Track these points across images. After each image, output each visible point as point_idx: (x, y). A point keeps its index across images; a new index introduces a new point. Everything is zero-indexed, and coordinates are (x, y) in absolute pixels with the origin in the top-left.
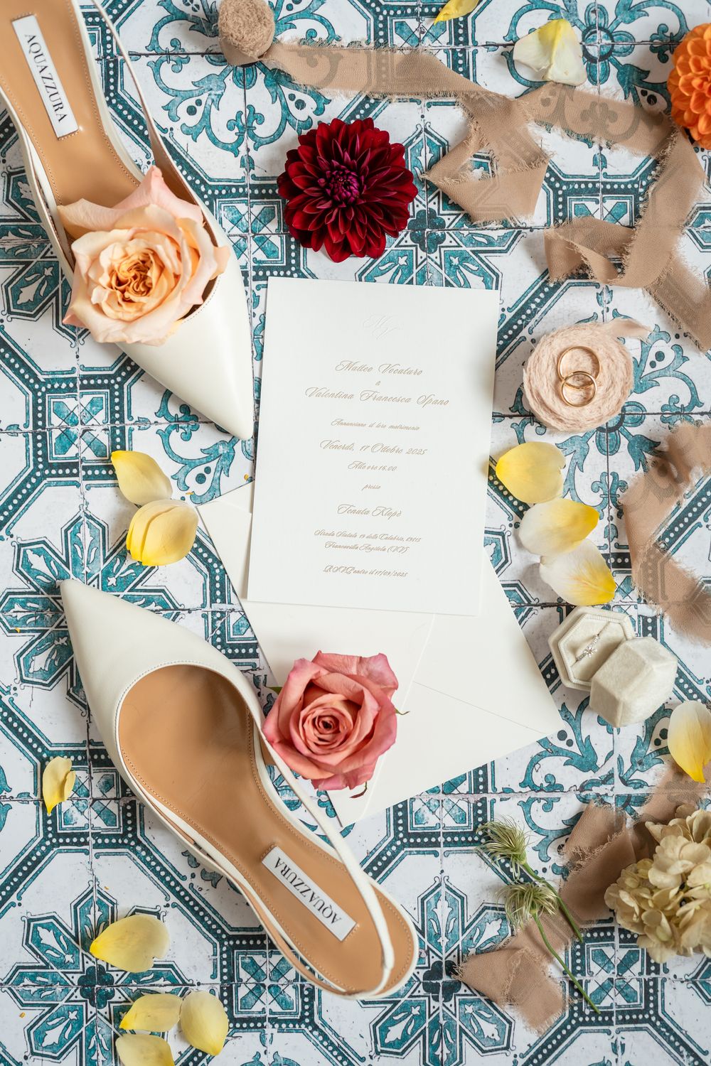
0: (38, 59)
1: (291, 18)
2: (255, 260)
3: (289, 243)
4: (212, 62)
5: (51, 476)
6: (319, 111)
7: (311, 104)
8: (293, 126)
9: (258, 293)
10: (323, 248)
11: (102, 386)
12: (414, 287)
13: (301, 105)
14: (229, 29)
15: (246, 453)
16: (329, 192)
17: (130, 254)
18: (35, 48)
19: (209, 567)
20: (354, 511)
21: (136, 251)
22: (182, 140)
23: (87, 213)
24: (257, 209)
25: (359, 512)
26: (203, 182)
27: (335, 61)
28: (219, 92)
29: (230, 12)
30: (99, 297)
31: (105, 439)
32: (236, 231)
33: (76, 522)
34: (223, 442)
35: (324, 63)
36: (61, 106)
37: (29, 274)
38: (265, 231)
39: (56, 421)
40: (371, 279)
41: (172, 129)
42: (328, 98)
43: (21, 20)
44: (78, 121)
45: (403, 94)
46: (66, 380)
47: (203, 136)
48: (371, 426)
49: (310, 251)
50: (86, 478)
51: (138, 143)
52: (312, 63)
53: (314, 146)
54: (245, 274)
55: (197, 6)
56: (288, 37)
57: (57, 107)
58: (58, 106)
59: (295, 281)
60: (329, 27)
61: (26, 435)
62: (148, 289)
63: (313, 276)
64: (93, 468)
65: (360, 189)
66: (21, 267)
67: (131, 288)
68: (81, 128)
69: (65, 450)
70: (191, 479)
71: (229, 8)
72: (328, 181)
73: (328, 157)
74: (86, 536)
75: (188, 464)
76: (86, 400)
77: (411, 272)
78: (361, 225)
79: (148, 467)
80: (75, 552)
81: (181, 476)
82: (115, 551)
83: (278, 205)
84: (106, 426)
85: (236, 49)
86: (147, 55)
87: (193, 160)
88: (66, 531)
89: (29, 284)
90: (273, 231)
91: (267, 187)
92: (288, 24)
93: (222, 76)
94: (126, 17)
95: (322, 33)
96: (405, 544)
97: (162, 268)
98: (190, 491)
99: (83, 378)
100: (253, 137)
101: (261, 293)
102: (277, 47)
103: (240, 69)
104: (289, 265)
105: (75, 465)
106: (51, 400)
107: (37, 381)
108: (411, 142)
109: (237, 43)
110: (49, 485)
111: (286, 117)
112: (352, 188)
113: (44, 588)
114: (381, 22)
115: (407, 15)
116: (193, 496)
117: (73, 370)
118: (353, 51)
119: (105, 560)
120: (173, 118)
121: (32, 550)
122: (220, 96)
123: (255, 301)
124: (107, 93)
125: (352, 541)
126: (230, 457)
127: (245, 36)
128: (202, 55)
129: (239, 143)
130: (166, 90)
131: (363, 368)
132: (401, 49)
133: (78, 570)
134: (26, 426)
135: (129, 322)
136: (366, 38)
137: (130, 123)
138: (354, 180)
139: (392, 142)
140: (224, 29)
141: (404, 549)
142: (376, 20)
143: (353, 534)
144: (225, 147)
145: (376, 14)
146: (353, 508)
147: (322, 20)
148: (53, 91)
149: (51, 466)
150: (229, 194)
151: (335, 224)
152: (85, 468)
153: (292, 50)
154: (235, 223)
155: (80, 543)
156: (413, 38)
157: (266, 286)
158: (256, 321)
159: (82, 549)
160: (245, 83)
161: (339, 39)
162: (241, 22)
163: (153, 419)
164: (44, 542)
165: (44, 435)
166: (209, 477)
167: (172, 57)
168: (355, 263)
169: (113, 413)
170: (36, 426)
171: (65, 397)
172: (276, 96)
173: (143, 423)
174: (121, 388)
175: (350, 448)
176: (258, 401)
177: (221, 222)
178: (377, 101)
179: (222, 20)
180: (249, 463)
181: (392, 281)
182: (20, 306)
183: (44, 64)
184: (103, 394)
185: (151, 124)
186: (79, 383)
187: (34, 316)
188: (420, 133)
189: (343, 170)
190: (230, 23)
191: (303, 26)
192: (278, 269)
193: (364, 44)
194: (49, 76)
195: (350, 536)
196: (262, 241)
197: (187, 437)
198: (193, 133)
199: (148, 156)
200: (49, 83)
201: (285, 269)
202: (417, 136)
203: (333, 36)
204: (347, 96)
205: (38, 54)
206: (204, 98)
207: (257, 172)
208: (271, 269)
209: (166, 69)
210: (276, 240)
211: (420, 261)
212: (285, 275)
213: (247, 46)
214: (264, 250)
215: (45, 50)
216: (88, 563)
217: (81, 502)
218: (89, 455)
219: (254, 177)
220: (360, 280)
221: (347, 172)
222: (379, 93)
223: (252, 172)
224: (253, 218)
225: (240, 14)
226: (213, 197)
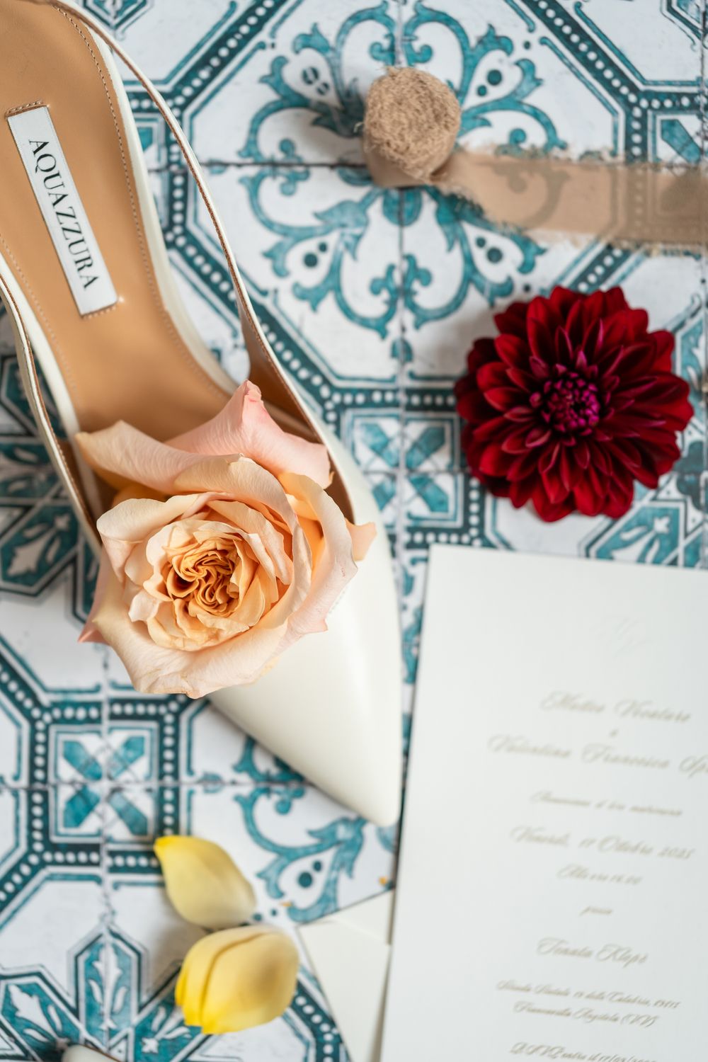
0: (51, 183)
1: (484, 108)
2: (410, 516)
3: (467, 489)
4: (348, 180)
5: (54, 863)
6: (526, 267)
7: (513, 254)
8: (481, 290)
9: (413, 571)
10: (530, 503)
11: (146, 717)
12: (680, 573)
13: (495, 255)
14: (385, 131)
15: (384, 840)
16: (547, 417)
17: (199, 540)
18: (46, 163)
19: (315, 1029)
20: (566, 952)
21: (210, 534)
22: (291, 311)
23: (127, 454)
24: (416, 429)
25: (574, 953)
26: (326, 381)
27: (556, 182)
28: (357, 231)
29: (386, 103)
30: (144, 610)
31: (147, 807)
32: (380, 465)
33: (93, 945)
34: (345, 821)
35: (537, 187)
36: (88, 262)
37: (30, 525)
38: (427, 466)
39: (66, 771)
40: (605, 554)
41: (276, 291)
42: (542, 244)
43: (23, 114)
44: (118, 287)
45: (673, 243)
46: (87, 705)
47: (329, 304)
48: (600, 805)
49: (504, 505)
50: (114, 869)
51: (218, 311)
52: (518, 186)
53: (522, 334)
54: (392, 538)
55: (326, 85)
56: (477, 140)
57: (81, 265)
58: (84, 263)
59: (476, 554)
60: (548, 125)
61: (15, 793)
62: (230, 601)
63: (507, 546)
64: (125, 854)
65: (602, 413)
66: (17, 513)
67: (199, 596)
68: (122, 300)
69: (78, 820)
70: (289, 880)
71: (385, 97)
72: (546, 397)
73: (550, 359)
74: (109, 966)
75: (287, 854)
76: (118, 738)
77: (674, 545)
78: (599, 474)
79: (218, 861)
80: (90, 992)
81: (272, 874)
82: (156, 994)
83: (452, 426)
84: (149, 785)
85: (395, 167)
86: (239, 165)
87: (309, 344)
88: (76, 958)
89: (28, 541)
90: (440, 467)
91: (434, 393)
92: (477, 118)
93: (364, 204)
94: (205, 102)
95: (536, 136)
96: (652, 1011)
97: (256, 566)
98: (286, 899)
99: (113, 702)
100: (413, 307)
101: (417, 571)
102: (461, 160)
103: (395, 194)
104: (467, 526)
105: (95, 848)
106: (60, 737)
107: (37, 704)
108: (682, 325)
109: (397, 156)
110: (51, 878)
111: (471, 276)
112: (589, 412)
113: (37, 1050)
114: (637, 119)
115: (681, 109)
116: (292, 910)
117: (97, 689)
118: (587, 168)
119: (141, 1008)
120: (280, 272)
121: (19, 986)
122: (358, 238)
123: (407, 585)
124: (168, 227)
125: (559, 1003)
126: (355, 845)
127: (412, 146)
128: (332, 167)
129: (388, 317)
130: (269, 225)
131: (589, 707)
132: (671, 166)
133: (94, 1023)
134: (16, 778)
135: (197, 653)
136: (610, 145)
137: (206, 279)
138: (593, 399)
139: (652, 327)
140: (376, 133)
141: (649, 1021)
142: (629, 116)
143: (563, 989)
144: (364, 322)
145: (629, 106)
146: (564, 946)
147: (537, 114)
148: (76, 237)
149: (54, 848)
150: (369, 403)
151: (555, 472)
152: (113, 854)
153: (483, 163)
154: (380, 449)
155: (99, 979)
156: (691, 148)
157: (426, 560)
158: (409, 619)
159: (102, 988)
160: (402, 214)
161: (564, 147)
162: (405, 121)
163: (228, 774)
164: (39, 975)
165: (45, 794)
166: (320, 879)
167: (282, 170)
168: (579, 527)
169: (162, 761)
170: (32, 779)
171: (80, 733)
172: (454, 238)
173: (212, 781)
174: (176, 724)
175: (561, 841)
176: (406, 753)
177: (353, 449)
178: (626, 254)
179: (371, 116)
180: (386, 857)
181: (641, 559)
182: (15, 579)
183: (61, 191)
184: (146, 731)
185: (234, 274)
186: (106, 710)
187: (35, 595)
188: (699, 308)
189: (574, 380)
190: (386, 121)
191: (503, 124)
192: (449, 531)
193: (608, 158)
194: (70, 212)
195: (558, 993)
196: (422, 483)
197: (284, 808)
198: (312, 297)
199: (235, 335)
200: (69, 223)
201: (460, 532)
202: (693, 315)
203: (554, 141)
204: (575, 243)
205: (51, 173)
206: (332, 239)
207: (417, 367)
208: (437, 531)
209: (270, 188)
210: (448, 484)
211: (691, 526)
212: (460, 543)
213: (414, 162)
214: (426, 499)
215: (62, 167)
216: (112, 1013)
217: (103, 909)
218: (120, 832)
219: (412, 376)
220: (588, 555)
221: (581, 383)
222: (629, 240)
223: (410, 367)
224: (408, 444)
225: (403, 107)
226: (341, 408)
